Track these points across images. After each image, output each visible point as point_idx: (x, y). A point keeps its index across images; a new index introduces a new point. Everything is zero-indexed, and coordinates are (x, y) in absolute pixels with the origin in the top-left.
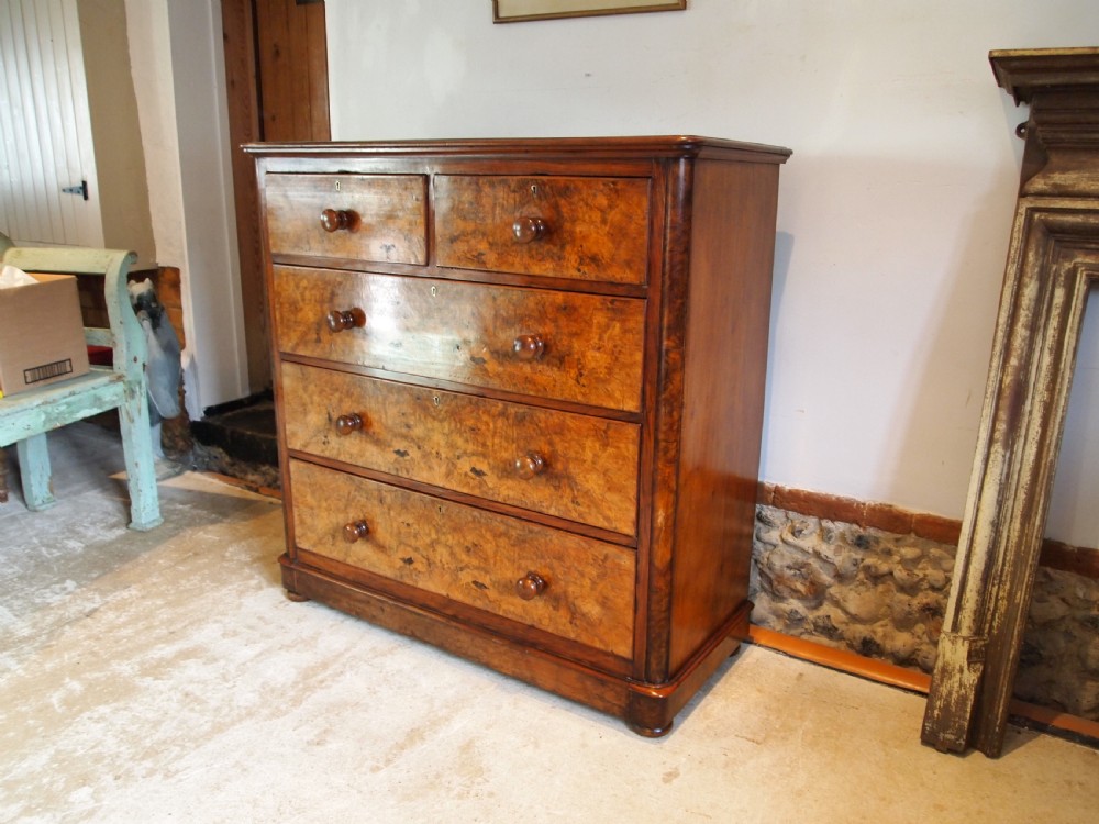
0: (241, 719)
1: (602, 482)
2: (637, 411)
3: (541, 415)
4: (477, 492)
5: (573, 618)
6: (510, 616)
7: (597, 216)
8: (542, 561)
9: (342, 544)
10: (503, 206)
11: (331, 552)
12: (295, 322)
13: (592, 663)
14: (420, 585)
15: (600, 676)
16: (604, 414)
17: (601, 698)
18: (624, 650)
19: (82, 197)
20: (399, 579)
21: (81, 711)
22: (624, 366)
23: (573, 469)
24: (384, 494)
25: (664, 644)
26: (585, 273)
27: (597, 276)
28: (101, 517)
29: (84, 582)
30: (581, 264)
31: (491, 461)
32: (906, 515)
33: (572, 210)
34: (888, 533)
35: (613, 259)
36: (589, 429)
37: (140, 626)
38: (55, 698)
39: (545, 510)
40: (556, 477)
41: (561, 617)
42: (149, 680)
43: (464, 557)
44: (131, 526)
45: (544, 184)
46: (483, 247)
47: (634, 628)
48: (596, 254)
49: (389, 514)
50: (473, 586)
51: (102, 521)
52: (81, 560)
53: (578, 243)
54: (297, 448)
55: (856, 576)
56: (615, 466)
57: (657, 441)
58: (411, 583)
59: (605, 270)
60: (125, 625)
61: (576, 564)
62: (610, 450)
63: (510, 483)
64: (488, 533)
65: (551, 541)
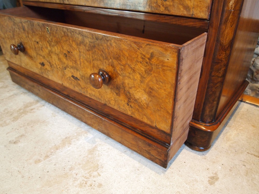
5: (129, 102)
6: (93, 98)
8: (107, 61)
9: (18, 57)
11: (16, 62)
13: (142, 131)
14: (50, 78)
17: (148, 152)
18: (164, 127)
20: (41, 74)
24: (24, 24)
41: (121, 100)
43: (65, 60)
49: (29, 37)
50: (72, 78)
58: (46, 76)
64: (74, 43)
65: (111, 45)
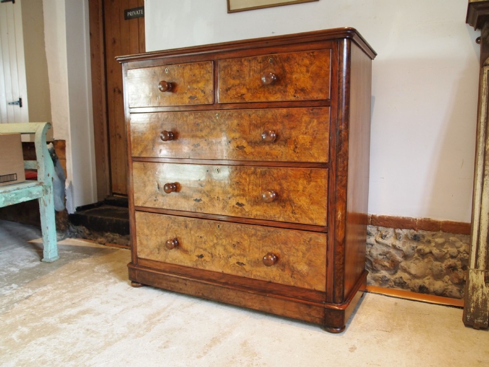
0: (120, 339)
1: (308, 201)
2: (327, 162)
3: (275, 171)
4: (239, 215)
5: (292, 274)
6: (257, 278)
7: (304, 69)
8: (276, 247)
9: (163, 252)
10: (254, 70)
11: (157, 258)
12: (141, 141)
13: (303, 297)
14: (207, 268)
15: (309, 303)
16: (309, 166)
17: (309, 315)
18: (321, 287)
19: (19, 106)
20: (195, 267)
21: (30, 341)
22: (319, 140)
23: (293, 196)
24: (188, 222)
25: (342, 282)
26: (298, 97)
27: (304, 98)
28: (27, 258)
29: (22, 284)
30: (295, 93)
31: (247, 198)
32: (437, 222)
33: (291, 68)
34: (429, 232)
35: (313, 88)
36: (301, 174)
37: (56, 301)
38: (14, 336)
39: (277, 219)
40: (283, 201)
41: (285, 275)
42: (65, 325)
43: (232, 250)
44: (43, 260)
45: (276, 57)
46: (244, 91)
47: (327, 274)
48: (304, 88)
49: (190, 233)
50: (237, 265)
51: (27, 259)
52: (18, 275)
53: (294, 83)
54: (140, 205)
55: (414, 255)
56: (315, 191)
57: (337, 176)
58: (202, 268)
59: (308, 95)
60: (47, 301)
61: (294, 245)
62: (313, 184)
63: (258, 207)
64: (246, 236)
65: (280, 235)
